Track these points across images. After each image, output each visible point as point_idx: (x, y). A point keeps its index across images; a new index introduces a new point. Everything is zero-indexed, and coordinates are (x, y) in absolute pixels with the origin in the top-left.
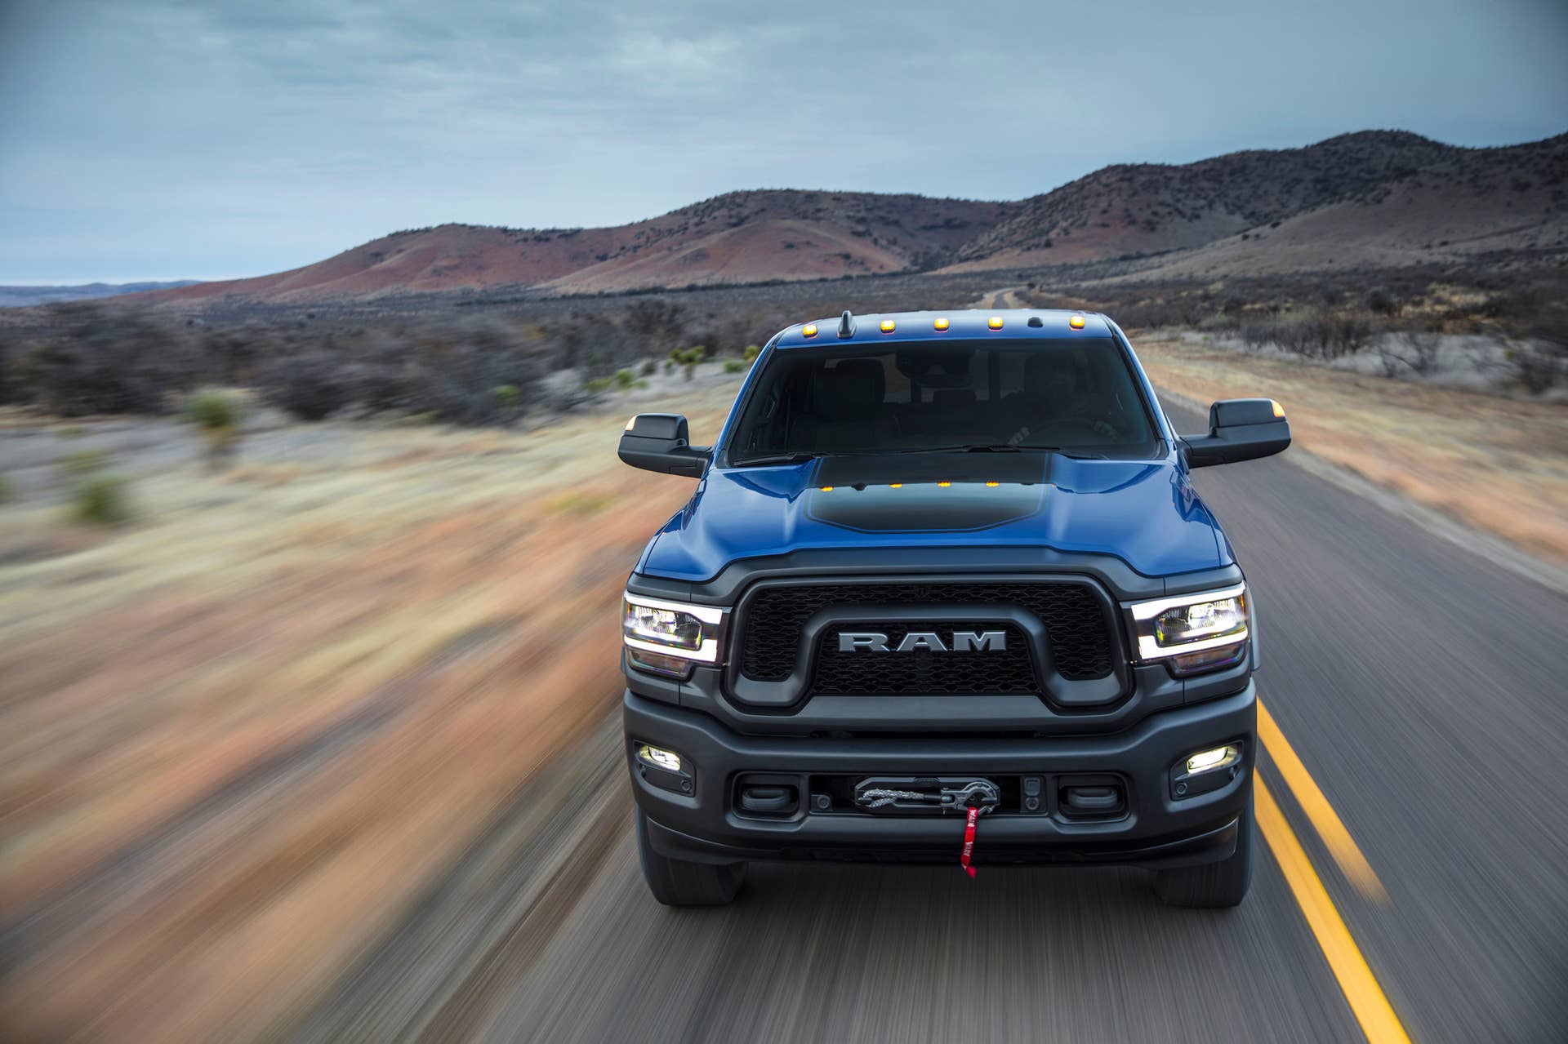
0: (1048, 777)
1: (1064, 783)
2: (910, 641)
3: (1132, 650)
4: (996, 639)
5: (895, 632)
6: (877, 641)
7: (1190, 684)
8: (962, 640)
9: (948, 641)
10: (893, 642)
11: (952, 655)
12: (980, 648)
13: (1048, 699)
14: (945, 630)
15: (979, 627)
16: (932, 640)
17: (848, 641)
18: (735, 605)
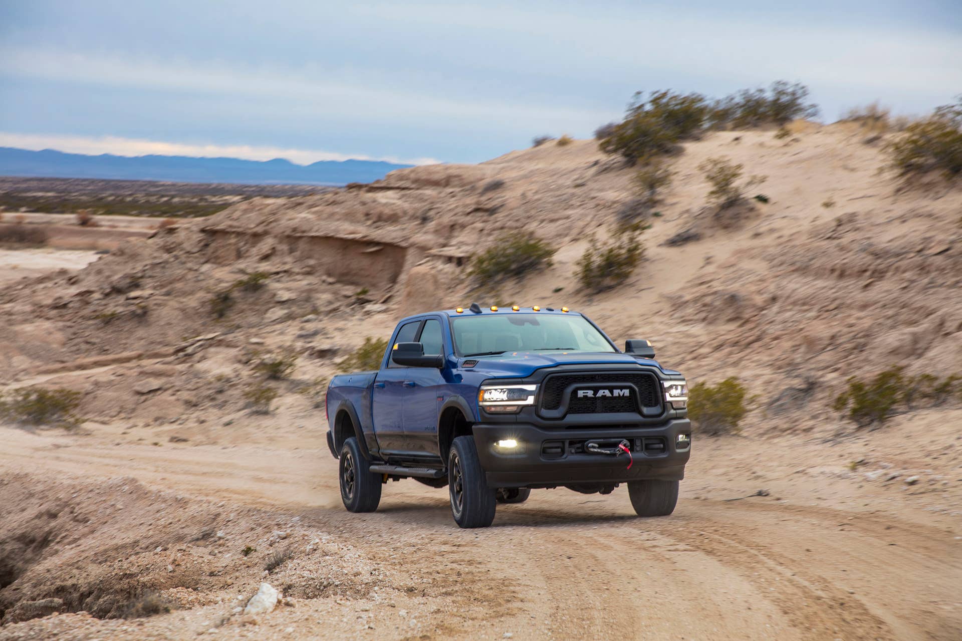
0: (643, 439)
1: (648, 442)
2: (600, 393)
3: (664, 397)
4: (626, 392)
5: (596, 390)
6: (590, 393)
7: (678, 411)
8: (616, 392)
9: (612, 393)
10: (595, 393)
11: (613, 398)
12: (621, 395)
13: (641, 413)
14: (611, 390)
15: (621, 388)
16: (607, 393)
17: (581, 394)
18: (541, 383)
